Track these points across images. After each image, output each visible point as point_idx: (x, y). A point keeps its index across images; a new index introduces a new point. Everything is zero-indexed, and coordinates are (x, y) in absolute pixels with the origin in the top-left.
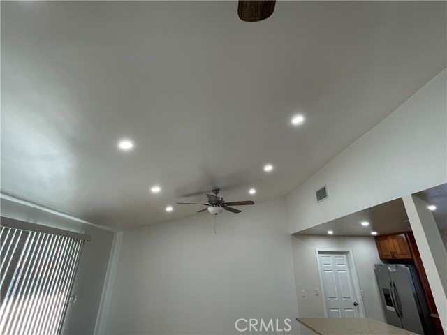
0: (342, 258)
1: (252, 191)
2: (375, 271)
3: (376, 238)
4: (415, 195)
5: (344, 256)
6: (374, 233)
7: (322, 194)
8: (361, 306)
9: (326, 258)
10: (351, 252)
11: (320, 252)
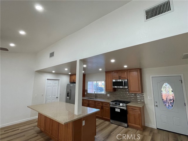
0: (57, 82)
1: (12, 45)
2: (67, 86)
3: (70, 75)
4: (80, 60)
5: (58, 81)
6: (70, 73)
7: (52, 55)
8: (59, 99)
9: (50, 81)
10: (60, 80)
11: (48, 79)
